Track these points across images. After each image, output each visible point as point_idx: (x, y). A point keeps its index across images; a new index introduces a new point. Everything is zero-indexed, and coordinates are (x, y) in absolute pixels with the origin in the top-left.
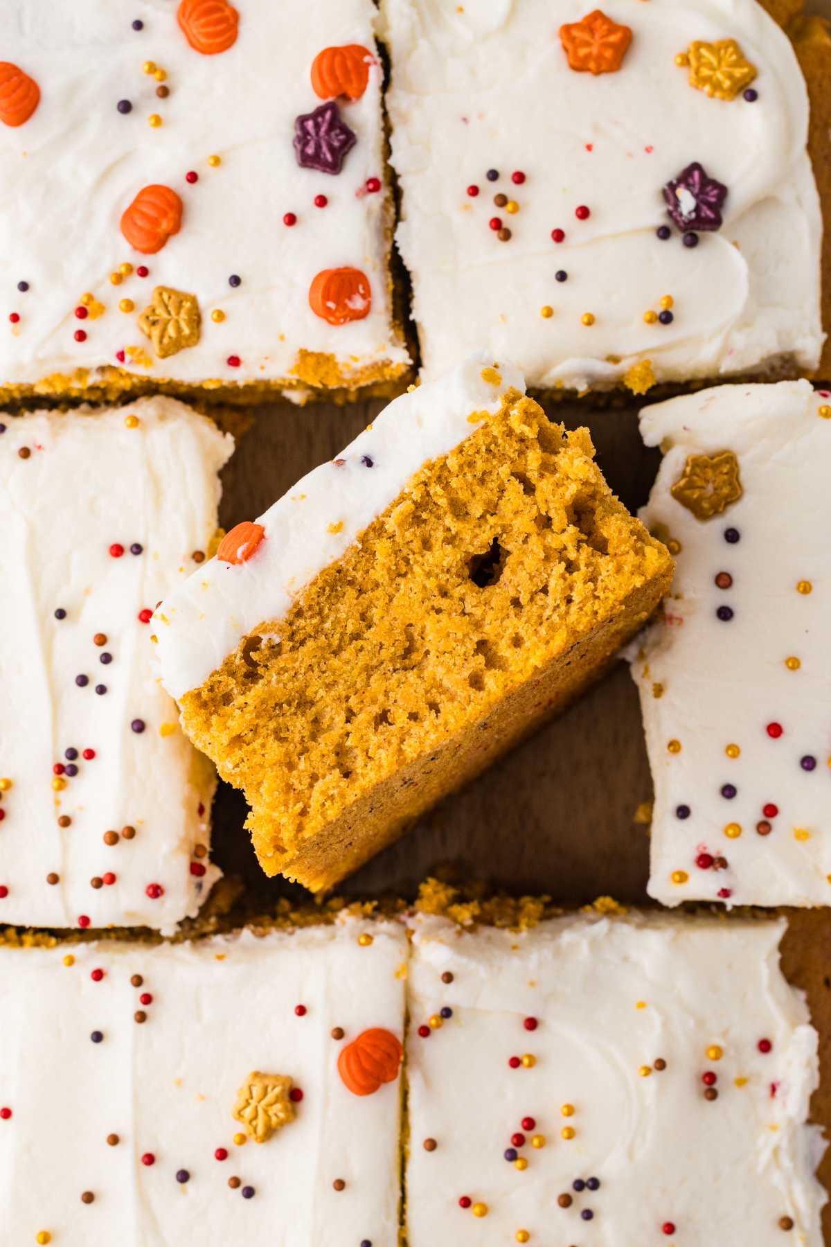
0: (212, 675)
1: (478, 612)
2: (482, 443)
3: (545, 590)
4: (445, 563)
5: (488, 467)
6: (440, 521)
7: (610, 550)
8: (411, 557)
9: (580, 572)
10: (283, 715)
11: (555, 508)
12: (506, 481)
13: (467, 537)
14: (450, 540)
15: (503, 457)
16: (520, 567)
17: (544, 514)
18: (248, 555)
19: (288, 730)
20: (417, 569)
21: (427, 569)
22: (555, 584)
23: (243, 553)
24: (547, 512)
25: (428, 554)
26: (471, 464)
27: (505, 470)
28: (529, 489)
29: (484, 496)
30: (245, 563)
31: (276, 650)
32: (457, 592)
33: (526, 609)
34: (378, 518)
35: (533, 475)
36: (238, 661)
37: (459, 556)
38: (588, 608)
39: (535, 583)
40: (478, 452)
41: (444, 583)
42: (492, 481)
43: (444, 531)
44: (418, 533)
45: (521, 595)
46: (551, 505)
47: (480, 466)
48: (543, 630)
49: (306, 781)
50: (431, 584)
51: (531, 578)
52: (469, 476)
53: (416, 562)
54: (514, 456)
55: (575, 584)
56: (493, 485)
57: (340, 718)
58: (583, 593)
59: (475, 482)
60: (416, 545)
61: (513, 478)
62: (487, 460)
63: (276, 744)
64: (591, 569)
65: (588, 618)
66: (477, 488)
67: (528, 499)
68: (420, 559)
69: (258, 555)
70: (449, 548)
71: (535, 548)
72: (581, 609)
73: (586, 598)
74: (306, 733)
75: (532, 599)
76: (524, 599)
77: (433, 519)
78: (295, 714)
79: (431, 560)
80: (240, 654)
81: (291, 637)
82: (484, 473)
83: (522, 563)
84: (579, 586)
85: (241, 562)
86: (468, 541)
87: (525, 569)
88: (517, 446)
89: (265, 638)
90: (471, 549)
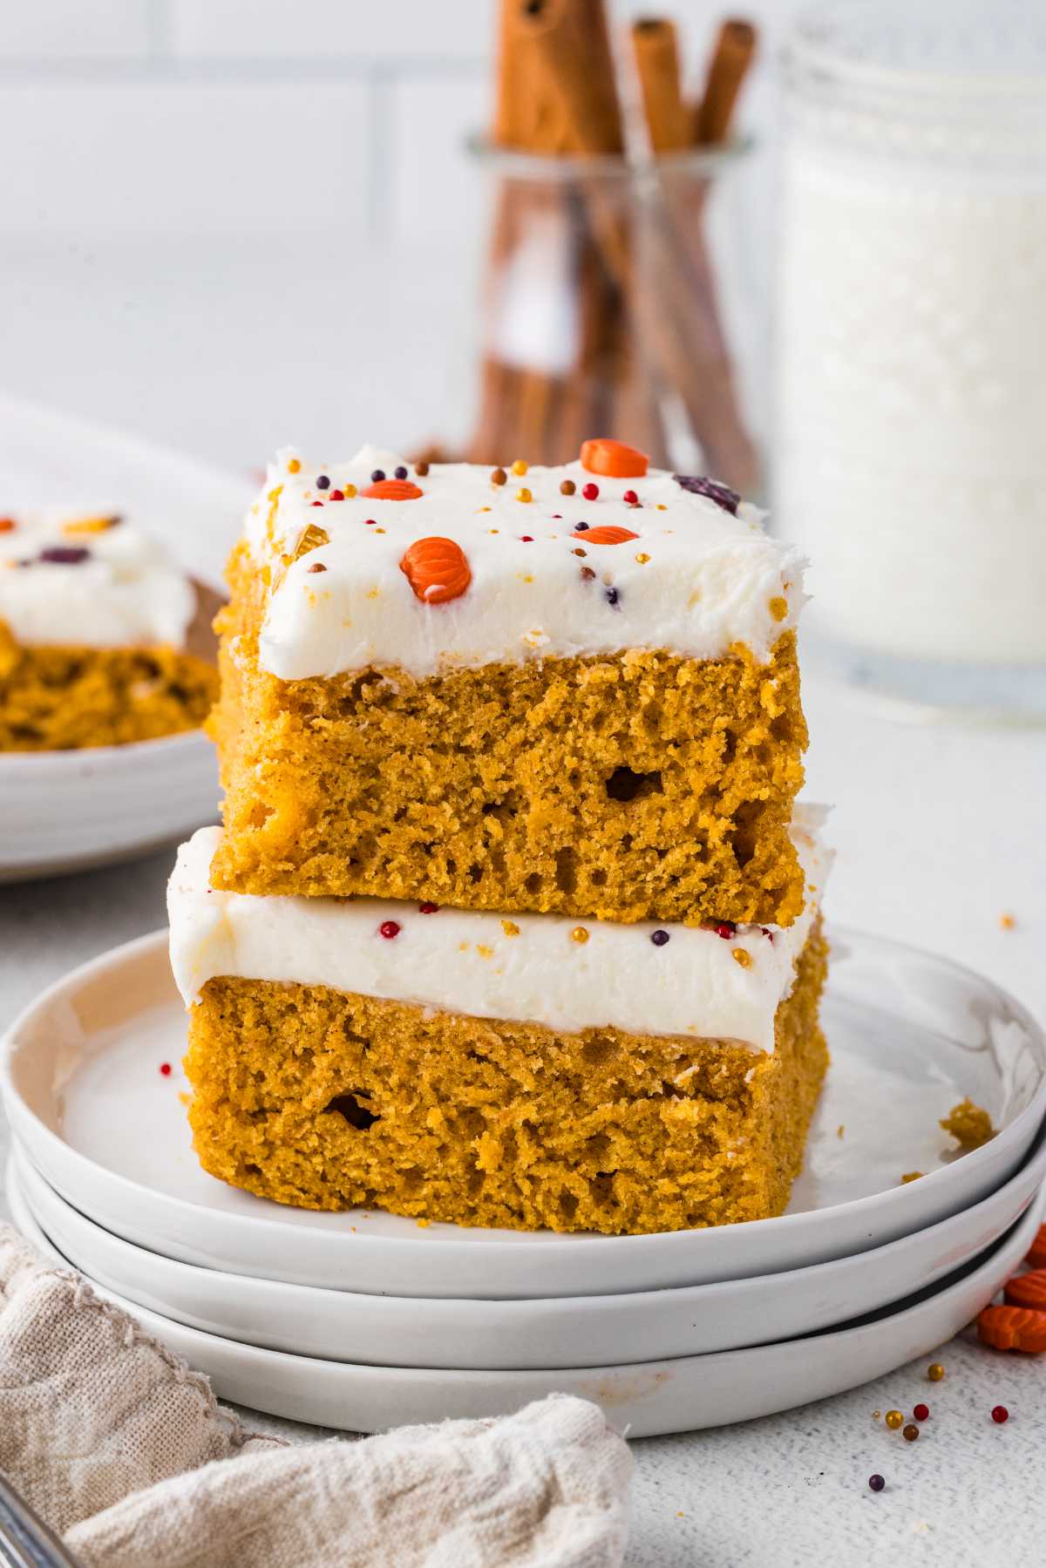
0: (312, 679)
1: (588, 820)
2: (724, 679)
3: (662, 854)
4: (598, 756)
5: (711, 706)
6: (628, 712)
7: (748, 867)
8: (575, 721)
9: (705, 867)
10: (343, 764)
11: (734, 795)
12: (715, 731)
13: (640, 748)
14: (622, 738)
15: (730, 708)
16: (659, 813)
17: (720, 789)
18: (437, 600)
19: (336, 782)
20: (570, 736)
21: (579, 745)
22: (676, 858)
23: (432, 594)
24: (724, 790)
25: (592, 734)
26: (699, 689)
27: (722, 722)
28: (729, 756)
29: (684, 727)
30: (427, 606)
31: (386, 700)
32: (586, 787)
33: (633, 856)
34: (578, 657)
35: (742, 748)
36: (347, 686)
37: (616, 760)
38: (683, 904)
39: (659, 841)
40: (713, 683)
41: (582, 770)
42: (703, 720)
43: (624, 724)
44: (600, 706)
45: (638, 840)
46: (733, 789)
47: (705, 698)
48: (630, 889)
49: (314, 843)
50: (571, 762)
51: (660, 833)
52: (688, 699)
53: (575, 728)
54: (742, 715)
55: (692, 872)
56: (701, 725)
57: (390, 810)
58: (691, 887)
59: (688, 708)
60: (589, 714)
61: (723, 735)
62: (715, 698)
63: (315, 788)
64: (716, 871)
65: (675, 914)
66: (684, 715)
67: (720, 765)
68: (581, 728)
69: (445, 606)
70: (614, 745)
71: (686, 810)
72: (677, 899)
73: (689, 894)
74: (349, 798)
75: (643, 851)
76: (637, 844)
77: (623, 705)
78: (354, 772)
79: (589, 742)
80: (353, 680)
81: (409, 701)
82: (703, 707)
83: (663, 810)
84: (694, 879)
85: (423, 600)
86: (635, 753)
87: (661, 819)
88: (751, 709)
89: (386, 681)
90: (632, 764)
